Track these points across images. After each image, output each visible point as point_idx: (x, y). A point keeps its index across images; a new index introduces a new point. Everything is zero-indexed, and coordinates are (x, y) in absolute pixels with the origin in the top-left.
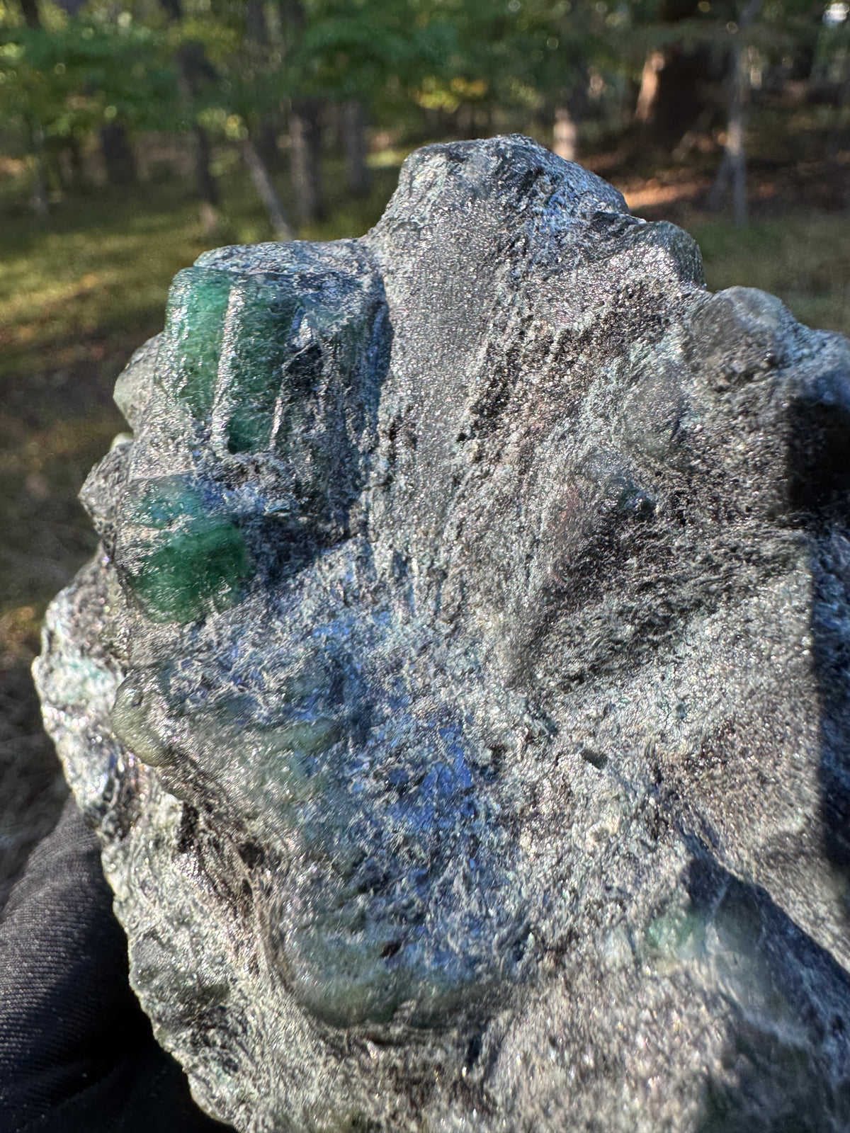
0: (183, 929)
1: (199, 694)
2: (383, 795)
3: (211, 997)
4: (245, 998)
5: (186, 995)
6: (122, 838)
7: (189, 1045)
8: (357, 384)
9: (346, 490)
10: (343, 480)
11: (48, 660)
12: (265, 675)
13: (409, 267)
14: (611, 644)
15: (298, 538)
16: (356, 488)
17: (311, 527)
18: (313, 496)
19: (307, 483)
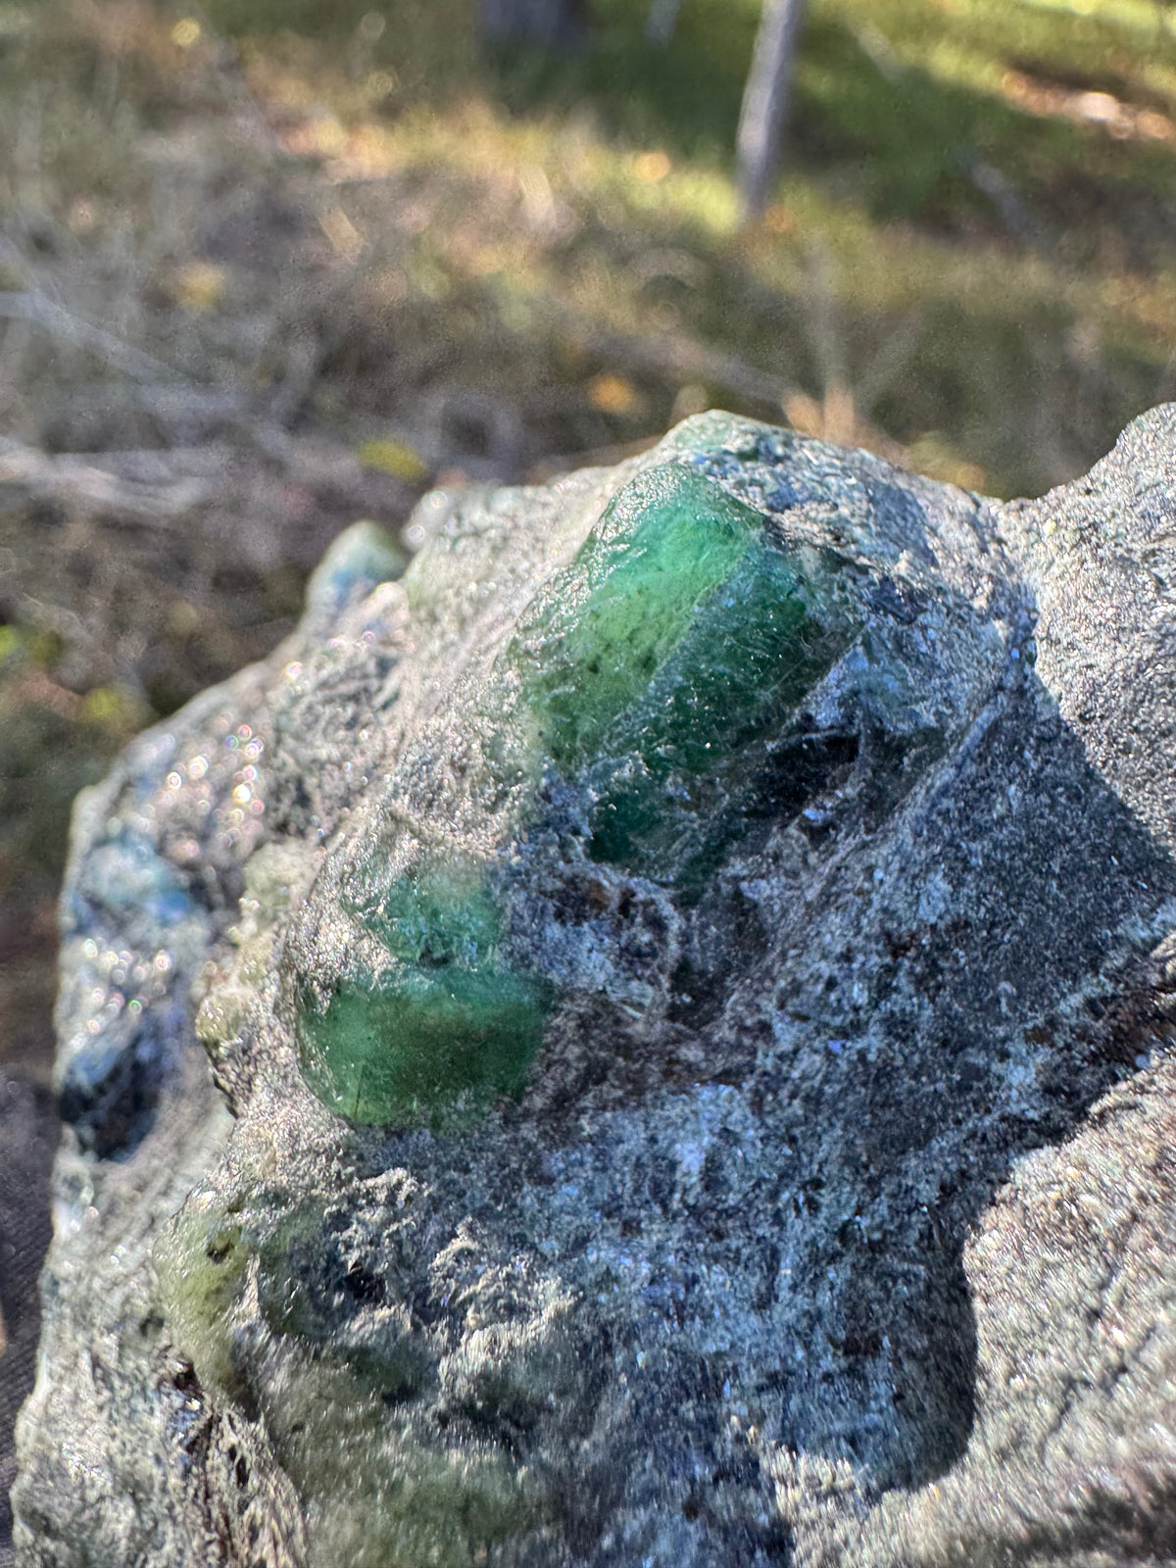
8: (886, 834)
9: (763, 1002)
15: (636, 1053)
16: (782, 1006)
17: (667, 1043)
18: (699, 997)
19: (703, 973)
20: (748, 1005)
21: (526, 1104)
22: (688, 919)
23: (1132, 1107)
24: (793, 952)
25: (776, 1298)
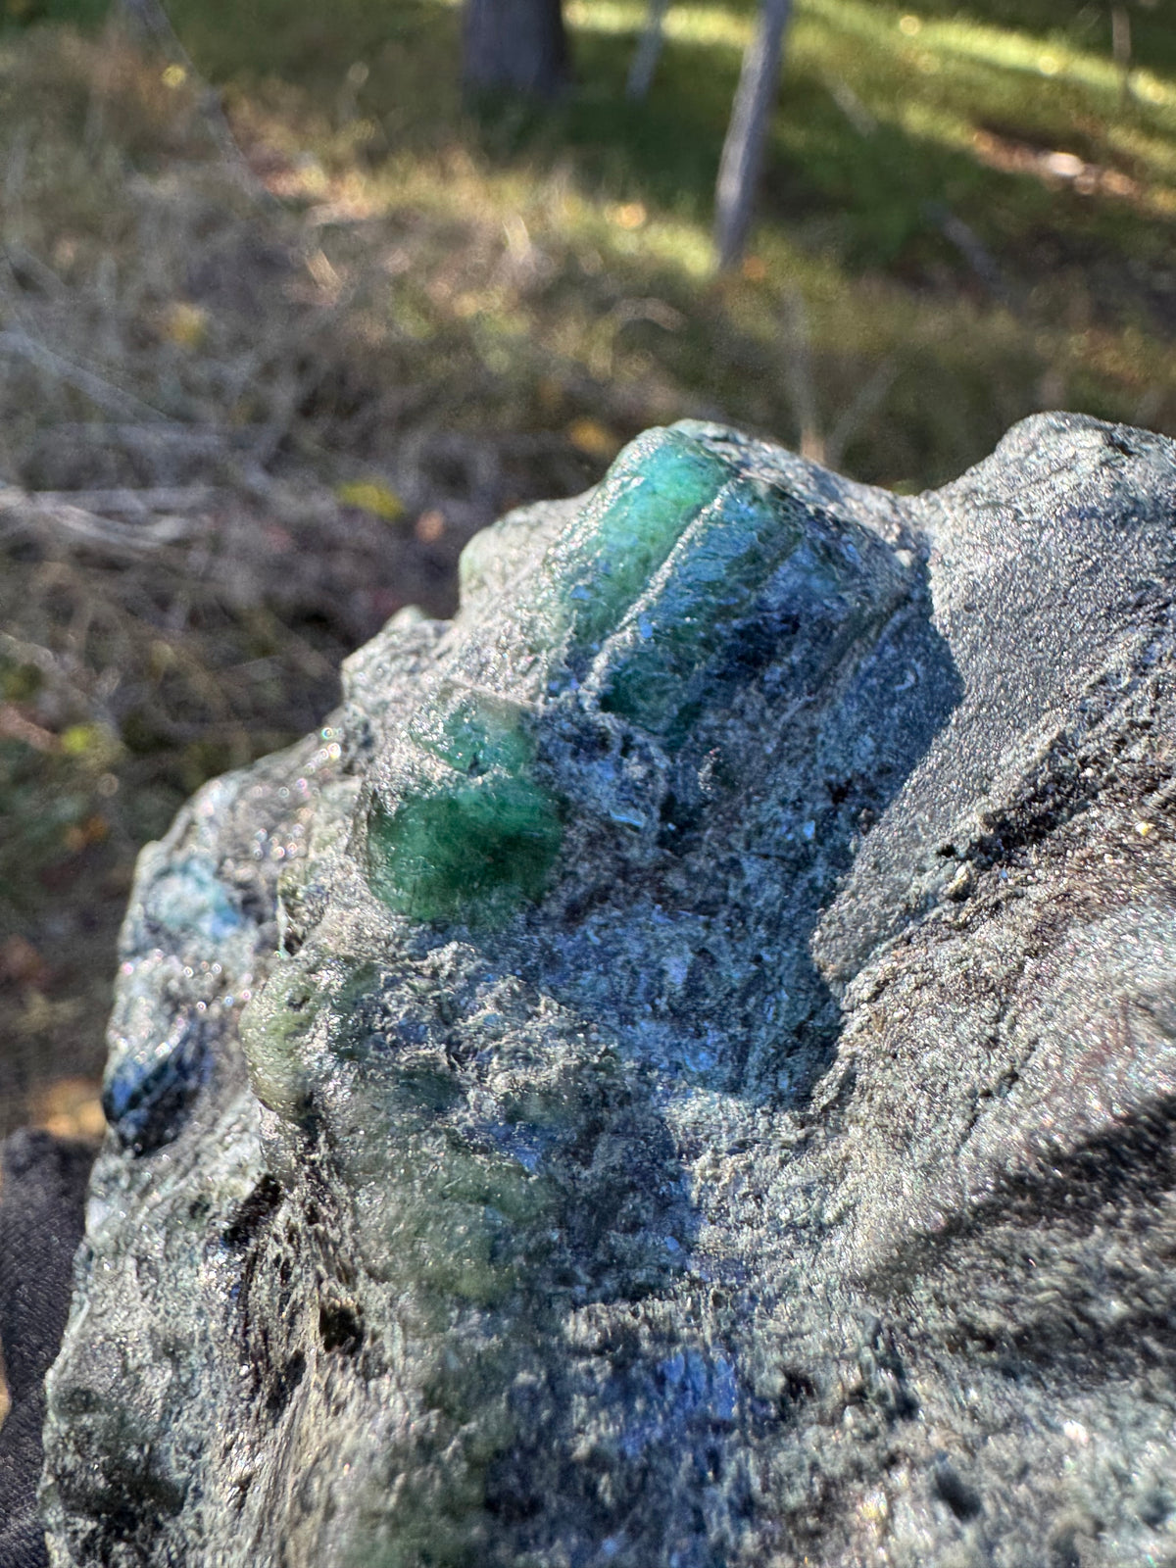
0: (167, 1363)
1: (390, 1038)
2: (589, 1357)
3: (152, 1495)
4: (200, 1532)
5: (118, 1468)
6: (138, 1155)
7: (78, 1543)
8: (824, 698)
9: (733, 841)
10: (736, 825)
11: (169, 854)
12: (495, 1060)
13: (980, 568)
14: (1071, 1315)
15: (632, 877)
16: (748, 846)
17: (657, 869)
18: (683, 827)
19: (685, 805)
20: (722, 842)
21: (545, 909)
22: (673, 761)
23: (1018, 897)
24: (756, 798)
25: (745, 1082)
